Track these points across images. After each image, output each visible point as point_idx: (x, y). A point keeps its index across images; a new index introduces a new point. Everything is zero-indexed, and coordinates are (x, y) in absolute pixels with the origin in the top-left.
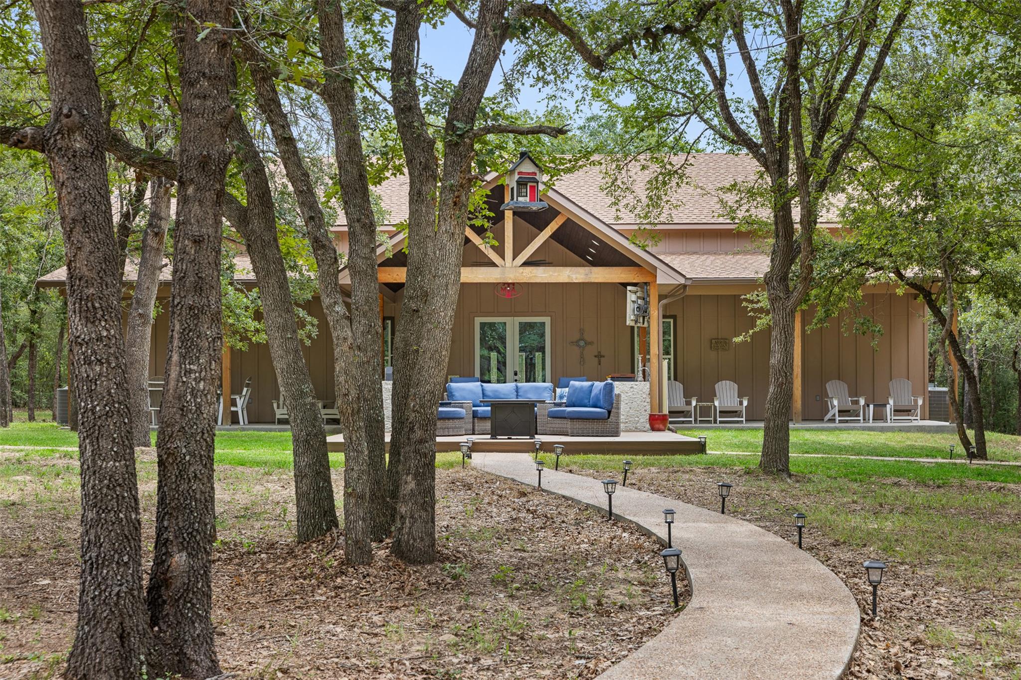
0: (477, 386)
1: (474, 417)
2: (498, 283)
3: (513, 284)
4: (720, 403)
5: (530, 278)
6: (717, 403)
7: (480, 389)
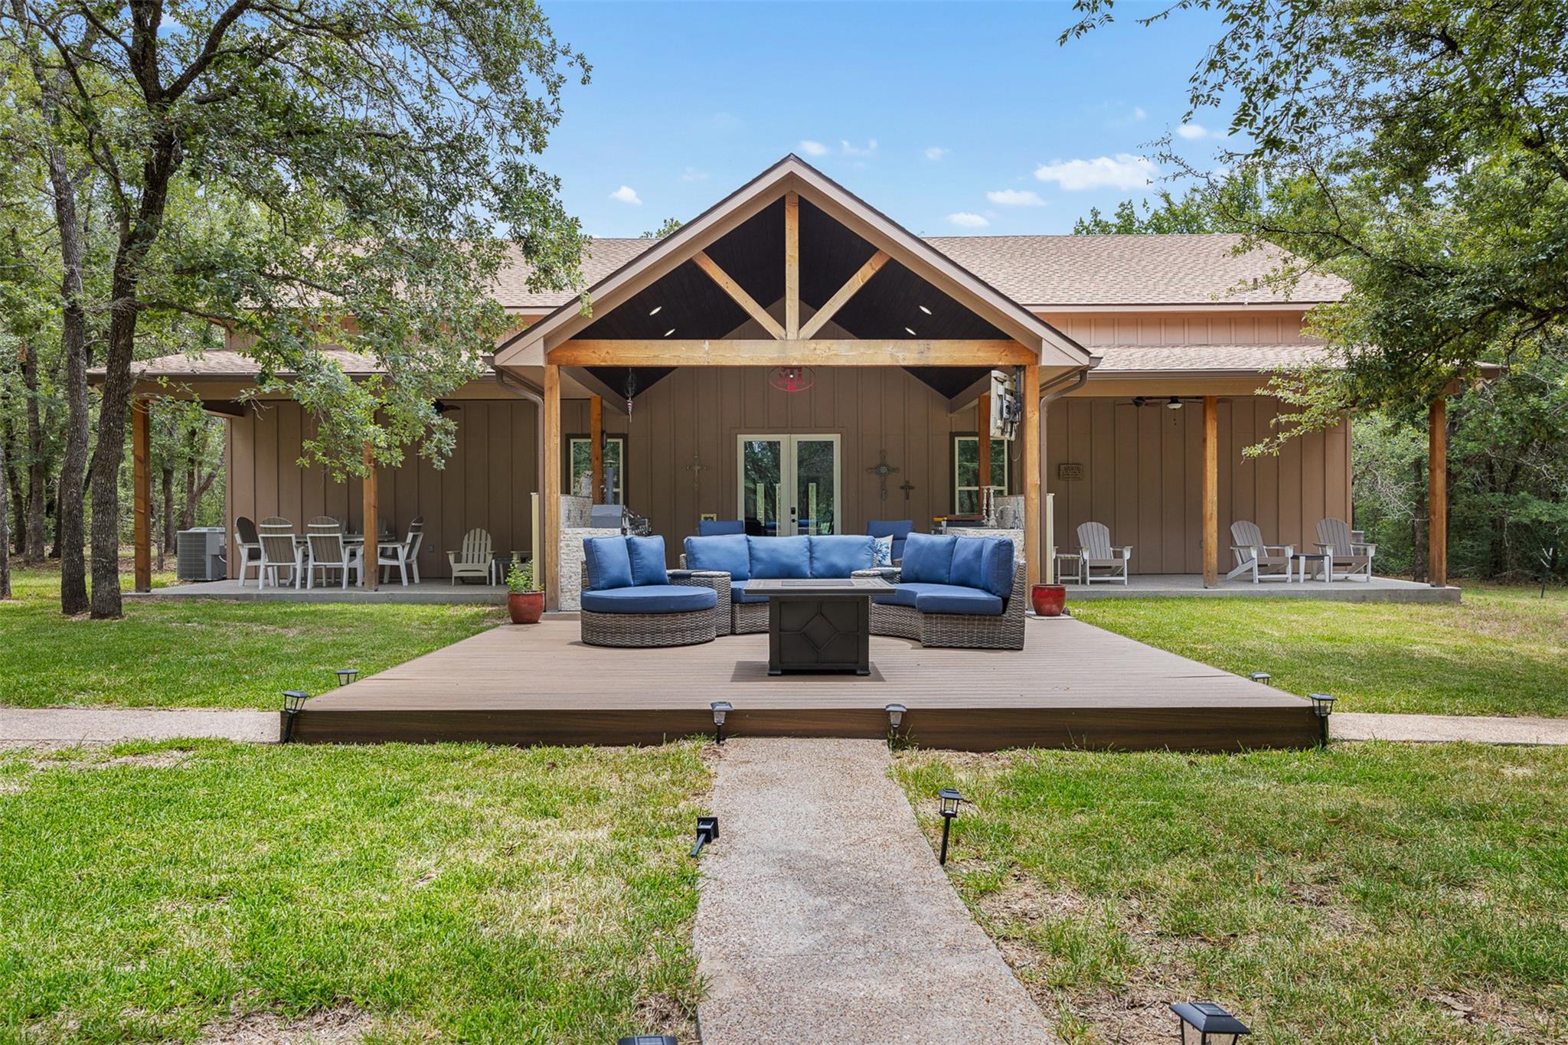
0: (740, 542)
1: (734, 601)
2: (777, 367)
3: (799, 368)
4: (1091, 555)
5: (828, 358)
6: (1086, 555)
7: (745, 545)
